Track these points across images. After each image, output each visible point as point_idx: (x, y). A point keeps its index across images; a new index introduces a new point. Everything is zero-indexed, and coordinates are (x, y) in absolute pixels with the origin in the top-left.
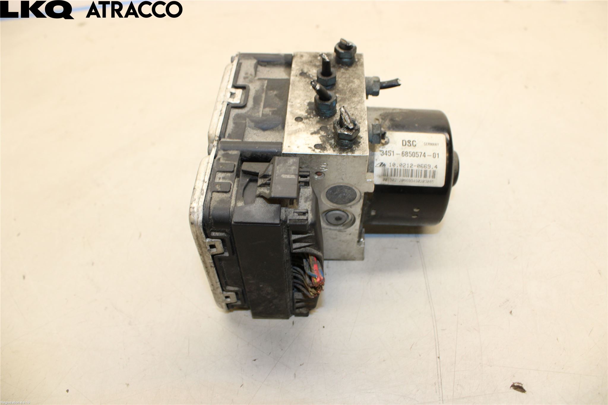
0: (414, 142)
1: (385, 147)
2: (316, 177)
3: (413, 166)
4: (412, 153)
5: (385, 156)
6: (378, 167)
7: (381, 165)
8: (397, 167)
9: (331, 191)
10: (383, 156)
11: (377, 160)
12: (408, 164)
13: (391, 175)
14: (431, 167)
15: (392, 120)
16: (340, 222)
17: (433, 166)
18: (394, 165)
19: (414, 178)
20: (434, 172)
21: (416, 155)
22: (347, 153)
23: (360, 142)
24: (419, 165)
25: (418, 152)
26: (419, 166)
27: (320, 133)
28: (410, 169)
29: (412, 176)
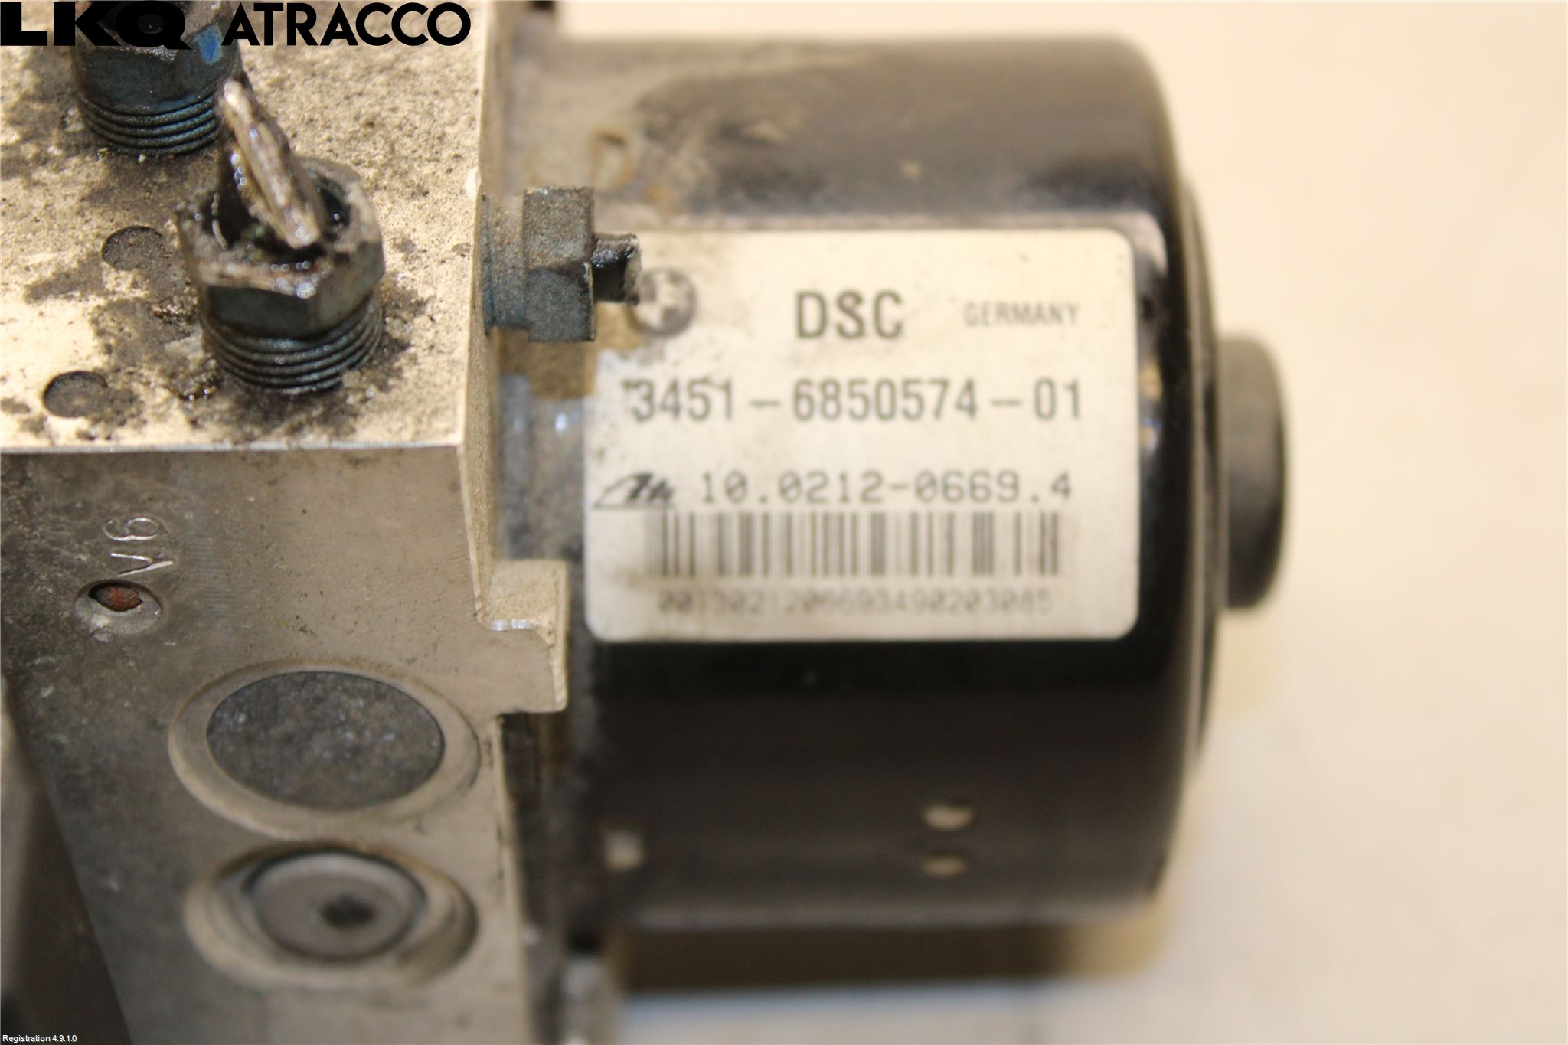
0: (887, 305)
1: (661, 356)
2: (101, 619)
3: (883, 492)
4: (869, 390)
5: (662, 420)
6: (613, 507)
7: (634, 495)
8: (763, 500)
9: (242, 719)
10: (648, 428)
11: (601, 454)
12: (843, 478)
13: (721, 569)
14: (1025, 491)
15: (729, 133)
16: (365, 938)
17: (1036, 476)
18: (737, 486)
19: (896, 582)
20: (1050, 530)
21: (901, 403)
22: (295, 430)
23: (402, 346)
24: (933, 483)
25: (917, 381)
26: (927, 484)
27: (99, 289)
28: (864, 511)
29: (878, 566)
